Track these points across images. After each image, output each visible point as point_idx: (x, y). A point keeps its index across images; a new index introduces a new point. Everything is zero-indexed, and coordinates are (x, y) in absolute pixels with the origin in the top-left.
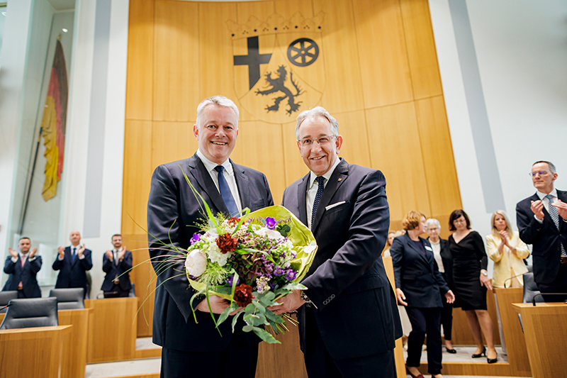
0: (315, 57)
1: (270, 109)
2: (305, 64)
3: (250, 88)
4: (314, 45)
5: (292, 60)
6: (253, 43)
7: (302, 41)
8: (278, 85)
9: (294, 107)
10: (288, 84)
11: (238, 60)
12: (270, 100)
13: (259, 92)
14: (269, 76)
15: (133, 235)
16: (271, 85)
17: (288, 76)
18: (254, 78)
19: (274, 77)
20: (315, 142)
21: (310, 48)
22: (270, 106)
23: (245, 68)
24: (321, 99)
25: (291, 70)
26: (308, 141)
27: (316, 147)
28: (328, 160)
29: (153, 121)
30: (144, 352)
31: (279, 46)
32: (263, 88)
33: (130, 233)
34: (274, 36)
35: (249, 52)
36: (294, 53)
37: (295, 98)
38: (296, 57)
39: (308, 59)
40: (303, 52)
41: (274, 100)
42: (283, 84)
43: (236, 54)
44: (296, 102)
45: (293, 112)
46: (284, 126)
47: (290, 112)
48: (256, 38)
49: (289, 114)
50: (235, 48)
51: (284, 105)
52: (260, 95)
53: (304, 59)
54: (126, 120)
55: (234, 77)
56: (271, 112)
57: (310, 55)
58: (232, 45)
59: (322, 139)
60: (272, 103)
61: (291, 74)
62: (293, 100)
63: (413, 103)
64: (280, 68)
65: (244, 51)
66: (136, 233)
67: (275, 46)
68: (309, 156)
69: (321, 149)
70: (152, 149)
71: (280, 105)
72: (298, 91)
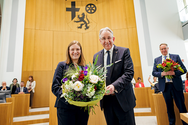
0: (95, 11)
1: (79, 28)
2: (91, 13)
3: (72, 20)
4: (95, 6)
5: (87, 11)
6: (73, 4)
7: (91, 5)
8: (82, 19)
9: (87, 28)
10: (85, 19)
11: (68, 9)
12: (79, 24)
13: (75, 21)
14: (79, 16)
15: (27, 71)
16: (79, 19)
17: (85, 16)
18: (73, 16)
19: (81, 16)
20: (107, 39)
21: (93, 7)
22: (79, 26)
23: (70, 13)
24: (96, 25)
25: (87, 14)
26: (104, 39)
27: (107, 41)
28: (111, 45)
29: (35, 29)
30: (32, 113)
31: (82, 6)
32: (77, 20)
33: (26, 70)
34: (81, 2)
35: (72, 7)
36: (88, 9)
37: (88, 24)
38: (88, 10)
39: (93, 11)
40: (91, 9)
41: (80, 25)
42: (84, 19)
43: (67, 7)
44: (88, 26)
45: (87, 29)
46: (83, 34)
47: (86, 29)
48: (75, 2)
49: (85, 30)
50: (67, 5)
51: (84, 27)
52: (75, 22)
53: (91, 11)
54: (25, 28)
55: (66, 15)
56: (79, 29)
57: (93, 10)
58: (66, 4)
59: (109, 38)
60: (80, 26)
61: (87, 16)
62: (87, 25)
63: (127, 29)
64: (83, 13)
65: (70, 6)
66: (28, 70)
67: (81, 6)
68: (105, 44)
69: (109, 41)
70: (35, 40)
71: (82, 27)
72: (89, 22)
